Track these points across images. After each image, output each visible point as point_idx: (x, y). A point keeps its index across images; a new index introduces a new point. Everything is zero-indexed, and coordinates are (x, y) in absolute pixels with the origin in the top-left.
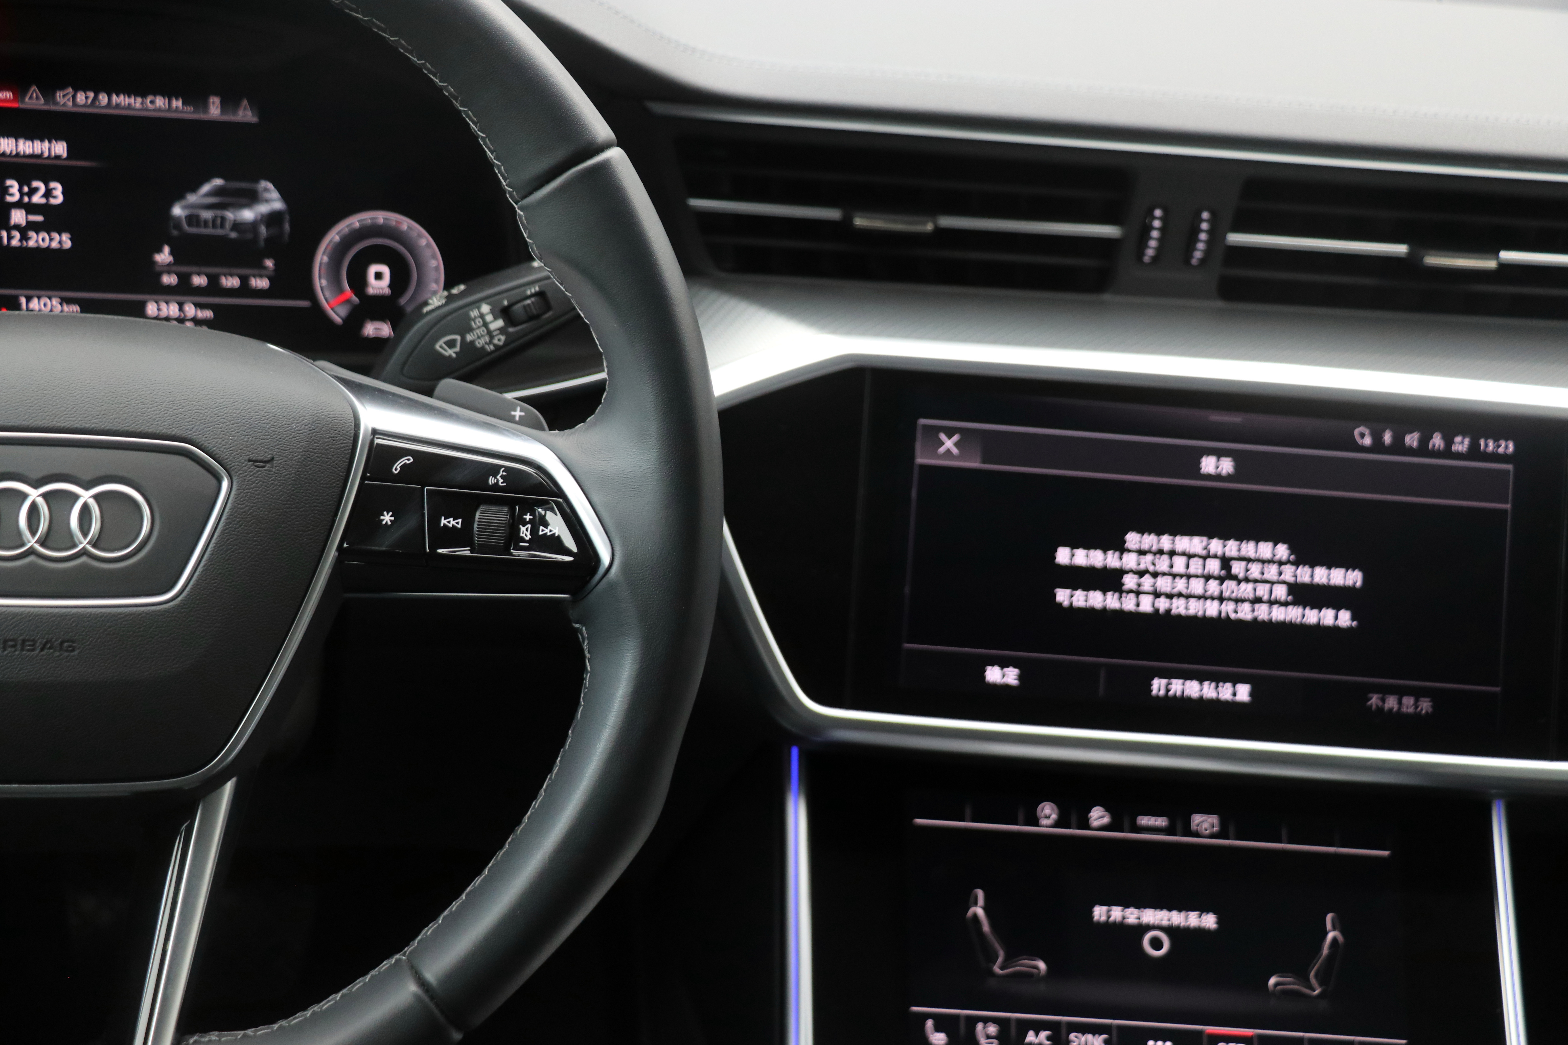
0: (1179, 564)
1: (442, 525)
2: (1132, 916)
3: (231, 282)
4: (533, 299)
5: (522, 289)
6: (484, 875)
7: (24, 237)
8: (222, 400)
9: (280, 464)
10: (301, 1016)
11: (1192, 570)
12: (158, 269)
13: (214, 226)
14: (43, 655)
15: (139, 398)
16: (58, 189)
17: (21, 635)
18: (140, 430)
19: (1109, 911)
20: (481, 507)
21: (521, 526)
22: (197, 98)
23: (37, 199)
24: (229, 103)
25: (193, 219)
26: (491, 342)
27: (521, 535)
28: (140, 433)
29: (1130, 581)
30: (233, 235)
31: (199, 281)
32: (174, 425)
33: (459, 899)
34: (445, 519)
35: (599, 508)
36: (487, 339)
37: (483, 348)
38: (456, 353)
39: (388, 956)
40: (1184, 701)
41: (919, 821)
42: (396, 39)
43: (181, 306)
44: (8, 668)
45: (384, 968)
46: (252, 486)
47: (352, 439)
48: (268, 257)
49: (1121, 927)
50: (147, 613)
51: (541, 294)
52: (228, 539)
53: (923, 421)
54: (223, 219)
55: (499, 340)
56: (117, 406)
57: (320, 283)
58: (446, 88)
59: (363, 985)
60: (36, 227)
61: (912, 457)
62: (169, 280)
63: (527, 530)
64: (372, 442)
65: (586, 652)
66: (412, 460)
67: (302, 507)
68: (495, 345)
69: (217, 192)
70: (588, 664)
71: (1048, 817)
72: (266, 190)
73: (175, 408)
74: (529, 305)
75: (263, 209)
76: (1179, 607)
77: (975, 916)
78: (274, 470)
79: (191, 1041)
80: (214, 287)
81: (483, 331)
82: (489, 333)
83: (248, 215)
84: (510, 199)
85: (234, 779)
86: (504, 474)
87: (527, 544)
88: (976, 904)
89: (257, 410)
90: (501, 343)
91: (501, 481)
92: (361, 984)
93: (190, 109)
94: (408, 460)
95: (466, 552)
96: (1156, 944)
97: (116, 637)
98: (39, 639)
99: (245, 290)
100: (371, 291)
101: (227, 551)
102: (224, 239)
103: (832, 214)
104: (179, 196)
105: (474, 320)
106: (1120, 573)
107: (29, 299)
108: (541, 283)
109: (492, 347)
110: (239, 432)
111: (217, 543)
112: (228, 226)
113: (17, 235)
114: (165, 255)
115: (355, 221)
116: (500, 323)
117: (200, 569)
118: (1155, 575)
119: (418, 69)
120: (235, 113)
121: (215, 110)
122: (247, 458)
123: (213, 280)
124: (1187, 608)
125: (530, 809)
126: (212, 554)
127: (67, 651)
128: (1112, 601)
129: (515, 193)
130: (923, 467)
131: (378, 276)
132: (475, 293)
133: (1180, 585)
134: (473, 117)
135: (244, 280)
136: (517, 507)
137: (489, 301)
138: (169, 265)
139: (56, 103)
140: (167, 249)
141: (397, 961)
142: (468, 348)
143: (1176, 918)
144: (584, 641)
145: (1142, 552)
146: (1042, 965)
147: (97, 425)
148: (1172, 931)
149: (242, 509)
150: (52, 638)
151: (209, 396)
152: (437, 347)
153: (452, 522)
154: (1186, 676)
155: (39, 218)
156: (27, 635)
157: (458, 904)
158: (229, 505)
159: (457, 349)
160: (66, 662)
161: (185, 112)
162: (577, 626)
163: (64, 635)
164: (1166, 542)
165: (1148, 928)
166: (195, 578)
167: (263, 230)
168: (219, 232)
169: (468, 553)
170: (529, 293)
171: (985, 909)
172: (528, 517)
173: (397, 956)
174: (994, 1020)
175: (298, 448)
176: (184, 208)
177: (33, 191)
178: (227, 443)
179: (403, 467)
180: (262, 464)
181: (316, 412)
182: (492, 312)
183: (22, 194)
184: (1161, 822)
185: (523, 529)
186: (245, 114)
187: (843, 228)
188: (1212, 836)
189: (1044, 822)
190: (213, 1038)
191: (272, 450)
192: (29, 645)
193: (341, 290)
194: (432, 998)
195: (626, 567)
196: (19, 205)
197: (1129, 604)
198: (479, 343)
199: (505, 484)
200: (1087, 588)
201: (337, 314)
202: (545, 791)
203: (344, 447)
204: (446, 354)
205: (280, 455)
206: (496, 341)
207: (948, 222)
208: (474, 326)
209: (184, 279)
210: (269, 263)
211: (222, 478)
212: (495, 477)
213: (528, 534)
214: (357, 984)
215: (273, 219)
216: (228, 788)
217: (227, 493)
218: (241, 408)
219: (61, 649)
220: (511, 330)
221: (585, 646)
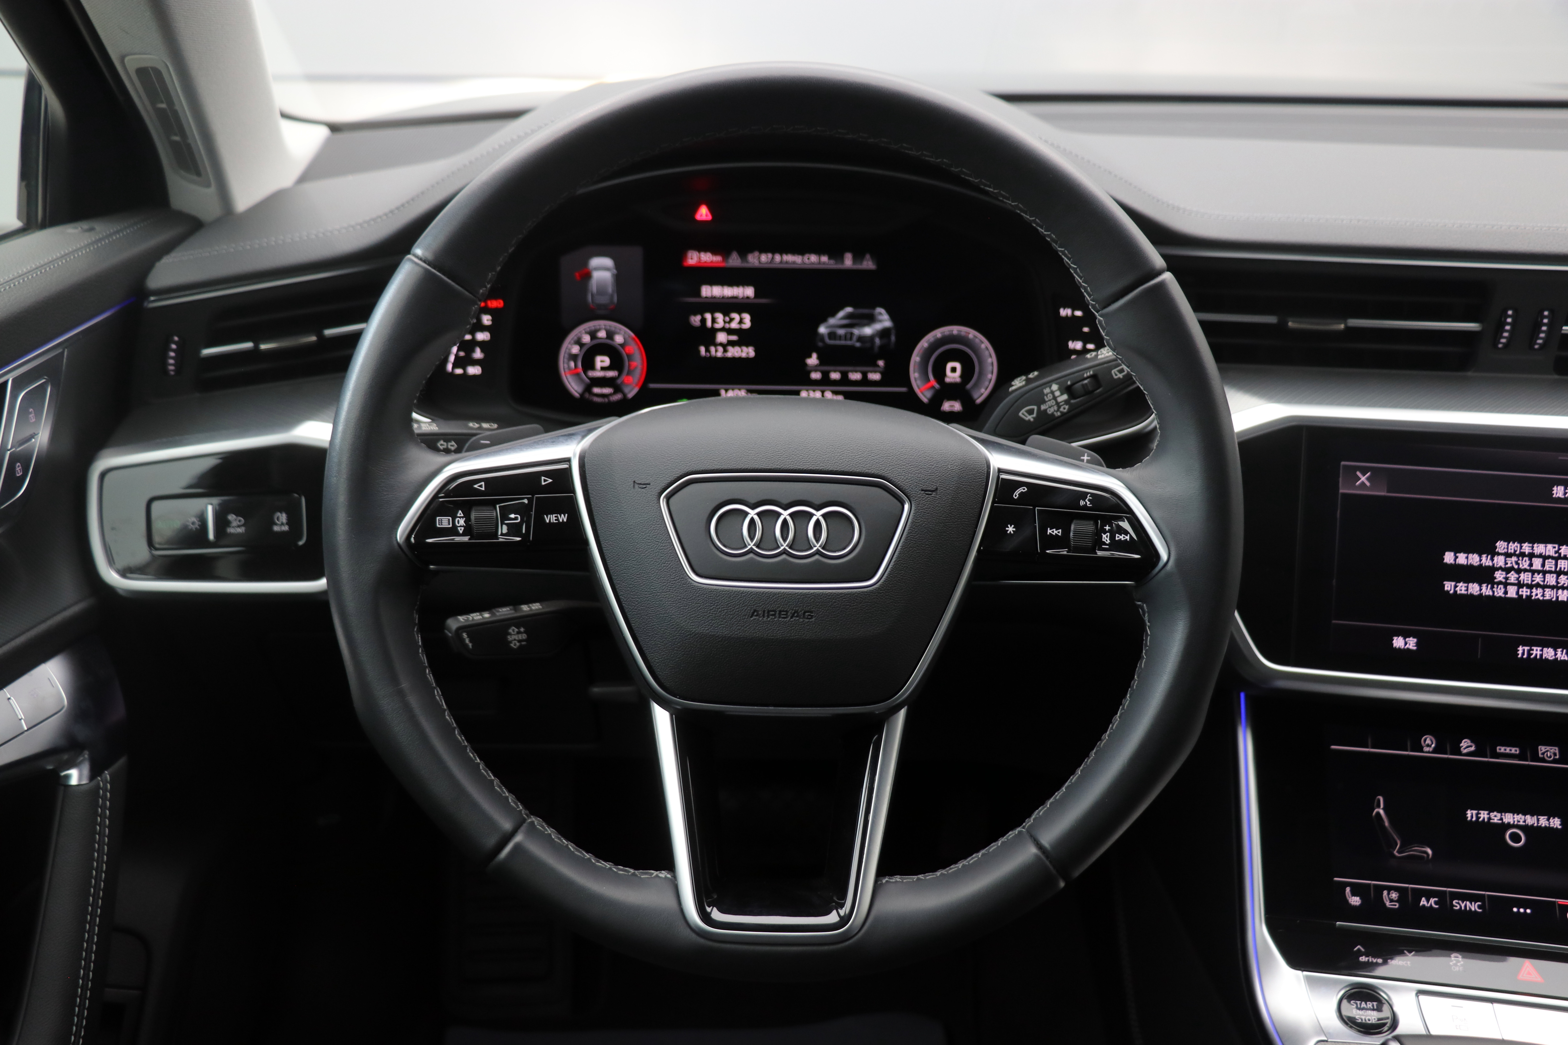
0: (1537, 563)
1: (1048, 534)
2: (1496, 817)
3: (856, 376)
4: (1088, 380)
5: (1081, 373)
6: (1078, 775)
7: (725, 351)
8: (902, 450)
9: (941, 492)
10: (955, 867)
11: (1547, 568)
12: (808, 369)
13: (846, 339)
14: (792, 621)
15: (849, 449)
16: (747, 318)
17: (778, 607)
18: (851, 470)
19: (1477, 814)
20: (1074, 521)
21: (1102, 534)
22: (836, 254)
23: (734, 325)
24: (858, 257)
25: (832, 335)
26: (1058, 410)
27: (1103, 540)
28: (851, 472)
29: (1499, 576)
30: (858, 345)
31: (835, 376)
32: (873, 467)
33: (1060, 791)
34: (1050, 530)
35: (1158, 521)
36: (1056, 408)
37: (1053, 414)
38: (1033, 418)
39: (1013, 828)
40: (1542, 662)
41: (1333, 747)
42: (1016, 203)
43: (823, 392)
44: (770, 630)
45: (1011, 836)
46: (924, 508)
47: (985, 475)
48: (880, 359)
49: (1488, 825)
50: (859, 593)
51: (1094, 377)
52: (910, 544)
53: (1343, 463)
54: (852, 334)
55: (1065, 408)
56: (836, 454)
57: (914, 375)
58: (1049, 236)
59: (997, 848)
60: (731, 343)
61: (1337, 488)
62: (816, 376)
63: (1107, 537)
64: (998, 477)
65: (1147, 622)
66: (1026, 489)
67: (956, 522)
68: (1061, 412)
69: (849, 316)
70: (1148, 630)
71: (1428, 746)
72: (881, 314)
73: (872, 455)
74: (1086, 384)
75: (878, 326)
76: (1537, 594)
77: (1378, 814)
78: (938, 496)
79: (884, 881)
80: (845, 380)
81: (1053, 402)
82: (1058, 404)
83: (868, 331)
84: (1092, 310)
85: (906, 707)
86: (1090, 498)
87: (1108, 547)
88: (1379, 806)
89: (925, 456)
90: (1065, 411)
91: (1088, 503)
92: (995, 847)
93: (832, 262)
94: (1024, 489)
95: (1064, 552)
96: (1515, 838)
97: (839, 610)
98: (789, 611)
99: (865, 381)
100: (947, 380)
101: (909, 551)
102: (852, 347)
103: (1272, 319)
104: (823, 320)
105: (1047, 395)
106: (1493, 569)
107: (726, 391)
108: (1093, 369)
109: (1059, 414)
110: (914, 471)
111: (902, 546)
112: (855, 338)
113: (720, 349)
114: (814, 360)
115: (938, 333)
116: (1065, 397)
117: (892, 563)
118: (1519, 571)
119: (1028, 224)
120: (861, 263)
121: (848, 261)
122: (920, 488)
123: (844, 375)
124: (1543, 595)
125: (1109, 730)
126: (900, 554)
127: (808, 618)
128: (1486, 591)
129: (1097, 305)
130: (1345, 495)
131: (954, 370)
132: (1044, 378)
133: (1538, 578)
134: (1068, 254)
135: (865, 375)
136: (1099, 521)
137: (1056, 382)
138: (816, 366)
139: (747, 262)
140: (814, 356)
141: (1020, 832)
142: (1042, 414)
143: (1530, 820)
144: (1144, 614)
145: (1508, 555)
146: (1429, 851)
147: (823, 468)
148: (1525, 828)
149: (919, 523)
150: (798, 610)
151: (894, 447)
152: (1020, 414)
153: (1055, 532)
154: (1544, 644)
155: (734, 338)
156: (782, 608)
157: (1060, 794)
158: (910, 520)
159: (1035, 415)
160: (807, 626)
161: (830, 264)
162: (1139, 603)
163: (805, 608)
164: (1526, 548)
165: (1509, 826)
166: (889, 570)
167: (877, 341)
168: (849, 343)
169: (1065, 553)
170: (1085, 375)
171: (1384, 809)
172: (1107, 528)
173: (1019, 829)
174: (1396, 889)
175: (953, 482)
176: (827, 327)
177: (731, 320)
178: (907, 478)
179: (1021, 494)
180: (930, 493)
181: (962, 457)
182: (1059, 389)
183: (725, 322)
184: (1515, 751)
185: (1104, 536)
186: (868, 264)
187: (1280, 330)
188: (1554, 761)
189: (1426, 749)
190: (898, 880)
191: (936, 483)
192: (783, 615)
193: (928, 380)
194: (1047, 857)
195: (1179, 562)
196: (723, 329)
197: (1499, 592)
198: (1050, 411)
199: (1091, 505)
200: (1467, 581)
201: (925, 396)
202: (1120, 717)
203: (981, 481)
204: (1027, 419)
205: (941, 487)
206: (1062, 409)
207: (1354, 322)
208: (1047, 399)
209: (826, 375)
210: (881, 363)
211: (905, 502)
212: (1085, 501)
213: (1108, 539)
214: (992, 847)
215: (884, 333)
216: (902, 713)
217: (908, 512)
218: (915, 455)
219: (804, 617)
220: (1072, 401)
221: (1146, 618)
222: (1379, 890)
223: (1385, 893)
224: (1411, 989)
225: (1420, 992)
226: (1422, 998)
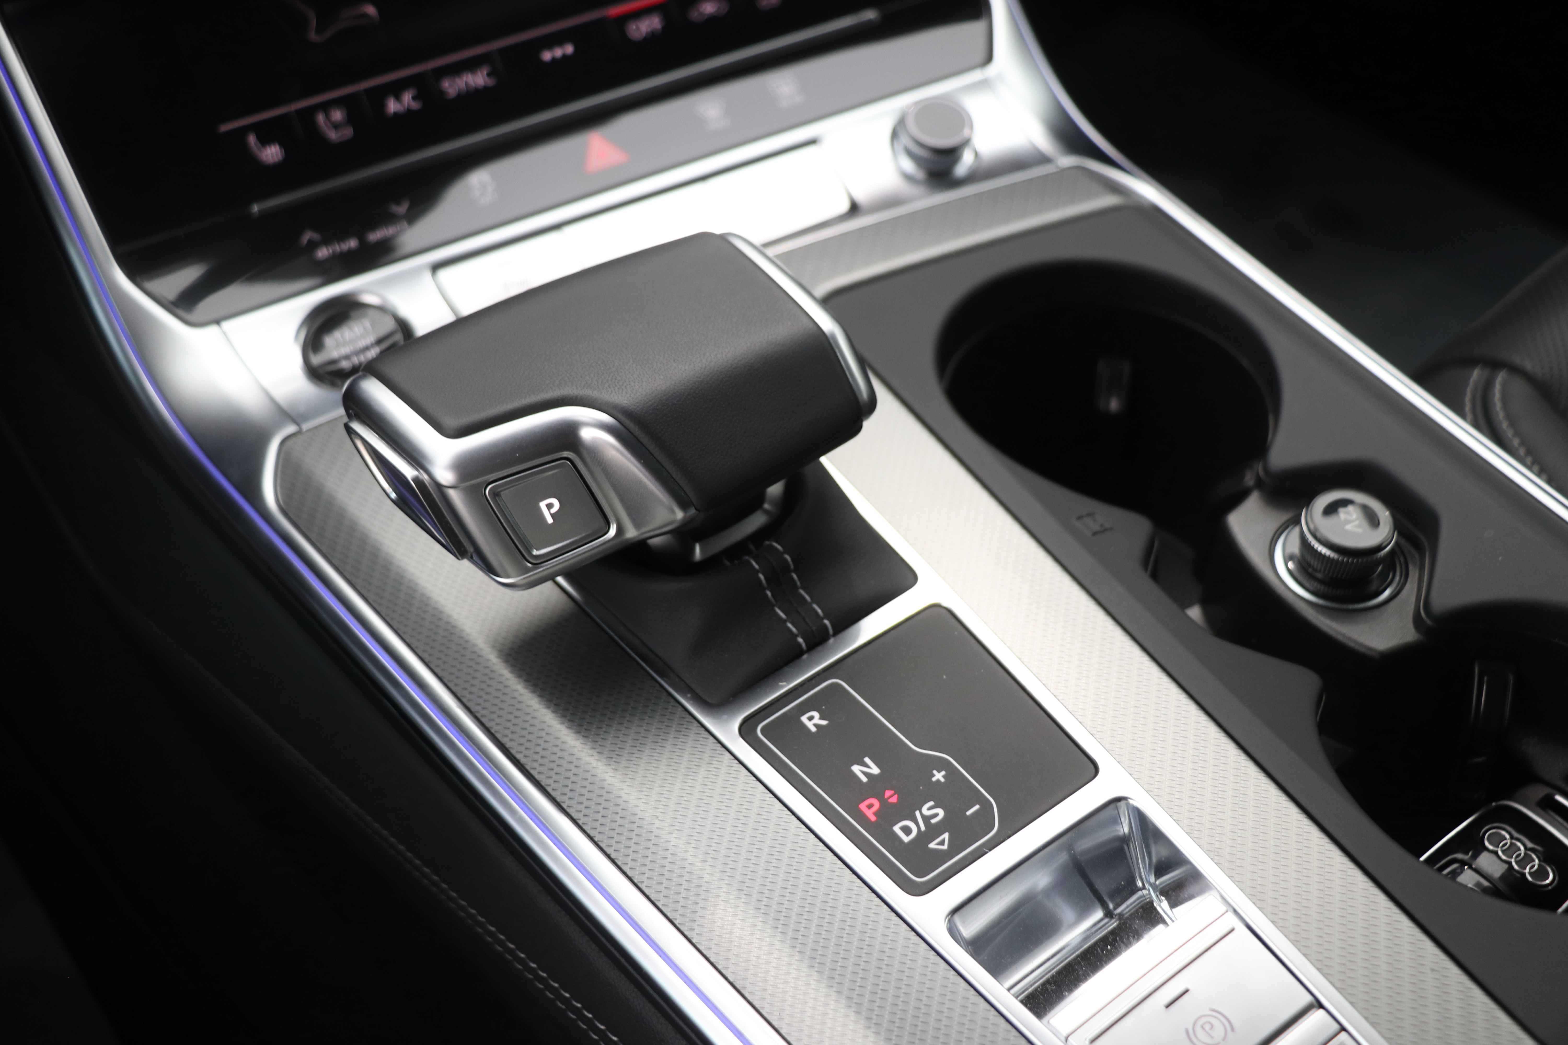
146: (371, 9)
174: (337, 102)
222: (308, 114)
223: (321, 118)
224: (415, 272)
225: (436, 267)
226: (444, 274)
